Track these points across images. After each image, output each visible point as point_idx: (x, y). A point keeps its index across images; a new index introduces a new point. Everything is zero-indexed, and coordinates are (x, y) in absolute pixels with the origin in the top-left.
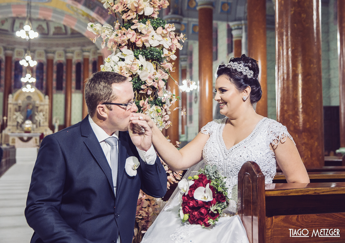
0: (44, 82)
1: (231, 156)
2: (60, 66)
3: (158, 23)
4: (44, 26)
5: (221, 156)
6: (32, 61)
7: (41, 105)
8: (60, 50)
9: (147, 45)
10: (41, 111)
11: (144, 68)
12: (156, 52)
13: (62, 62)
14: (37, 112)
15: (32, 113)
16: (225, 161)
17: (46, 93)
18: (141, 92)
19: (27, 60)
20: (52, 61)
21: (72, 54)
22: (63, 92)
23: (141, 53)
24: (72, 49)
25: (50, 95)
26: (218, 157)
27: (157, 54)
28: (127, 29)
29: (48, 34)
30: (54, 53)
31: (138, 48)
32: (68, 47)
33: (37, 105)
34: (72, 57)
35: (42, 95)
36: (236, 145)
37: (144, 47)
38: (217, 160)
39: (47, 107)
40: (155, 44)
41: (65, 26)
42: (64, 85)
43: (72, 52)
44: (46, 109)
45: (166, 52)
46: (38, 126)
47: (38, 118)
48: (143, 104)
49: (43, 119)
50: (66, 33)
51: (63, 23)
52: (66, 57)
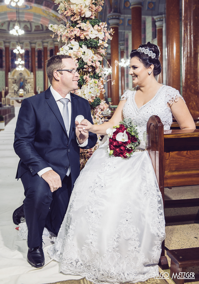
0: (30, 64)
1: (141, 113)
2: (40, 52)
3: (95, 22)
4: (29, 25)
5: (134, 113)
6: (21, 49)
7: (28, 79)
8: (39, 41)
9: (88, 38)
10: (29, 83)
11: (86, 54)
12: (94, 42)
13: (41, 49)
14: (27, 83)
15: (23, 84)
16: (137, 116)
17: (32, 71)
18: (84, 70)
19: (18, 49)
20: (34, 49)
21: (47, 44)
22: (42, 69)
23: (84, 43)
24: (47, 40)
25: (34, 72)
26: (132, 114)
27: (95, 43)
28: (74, 28)
29: (31, 31)
30: (35, 43)
31: (82, 40)
32: (44, 39)
33: (26, 79)
34: (47, 46)
35: (29, 72)
36: (144, 105)
37: (86, 39)
38: (132, 116)
39: (32, 80)
40: (93, 36)
41: (42, 25)
42: (43, 65)
43: (47, 43)
44: (32, 81)
45: (101, 42)
46: (28, 92)
47: (27, 87)
48: (86, 78)
49: (31, 88)
50: (43, 30)
51: (40, 23)
52: (43, 46)
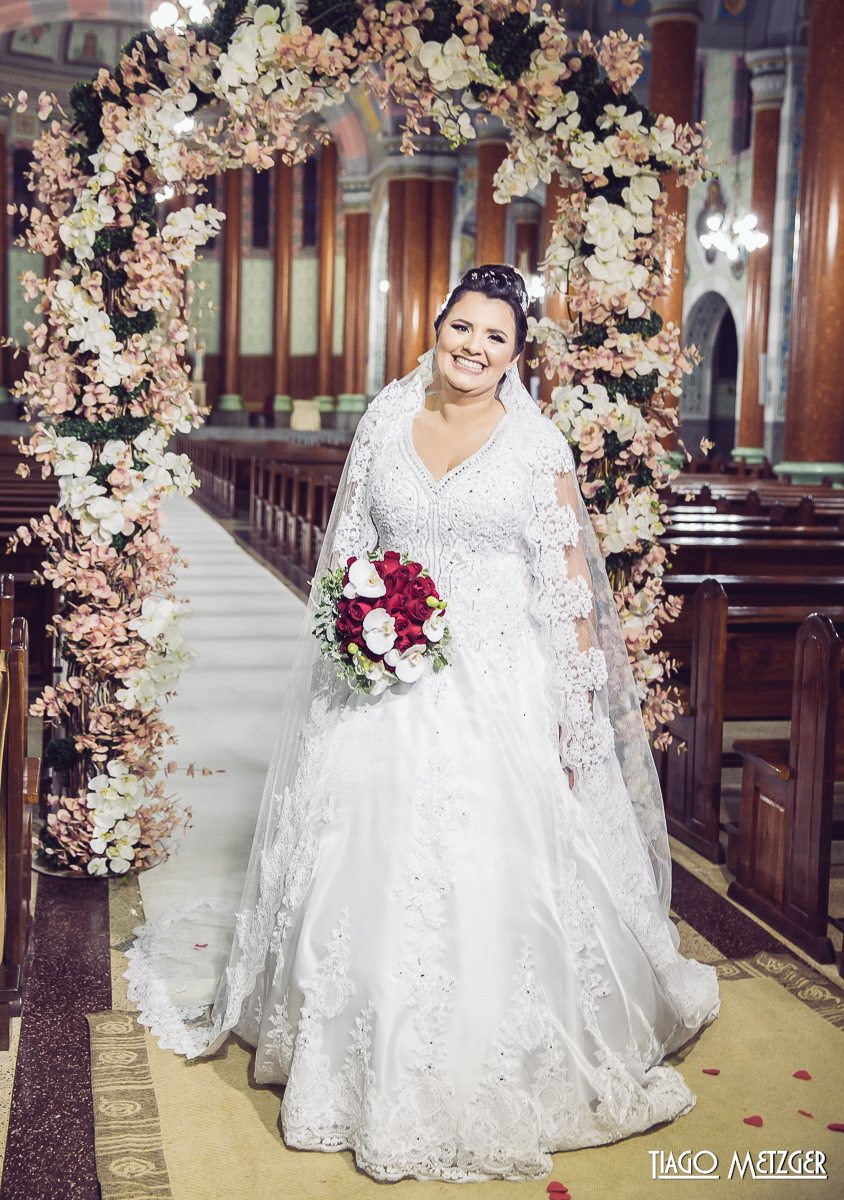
3: (651, 328)
9: (632, 374)
11: (626, 419)
12: (646, 386)
16: (433, 506)
18: (618, 462)
23: (619, 389)
26: (416, 499)
27: (648, 388)
28: (597, 348)
31: (616, 379)
36: (456, 470)
37: (625, 375)
38: (414, 507)
40: (644, 369)
45: (662, 383)
48: (621, 486)
